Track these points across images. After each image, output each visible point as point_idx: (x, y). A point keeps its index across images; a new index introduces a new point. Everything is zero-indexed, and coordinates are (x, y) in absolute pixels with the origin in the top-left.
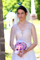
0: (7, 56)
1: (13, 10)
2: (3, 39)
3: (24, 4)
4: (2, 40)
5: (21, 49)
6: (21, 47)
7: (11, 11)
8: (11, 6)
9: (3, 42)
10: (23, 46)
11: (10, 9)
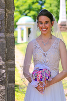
0: (17, 90)
1: (29, 12)
2: (13, 62)
3: (48, 3)
4: (10, 64)
5: (41, 79)
6: (41, 76)
7: (26, 15)
8: (26, 6)
9: (12, 67)
10: (46, 74)
11: (24, 11)
